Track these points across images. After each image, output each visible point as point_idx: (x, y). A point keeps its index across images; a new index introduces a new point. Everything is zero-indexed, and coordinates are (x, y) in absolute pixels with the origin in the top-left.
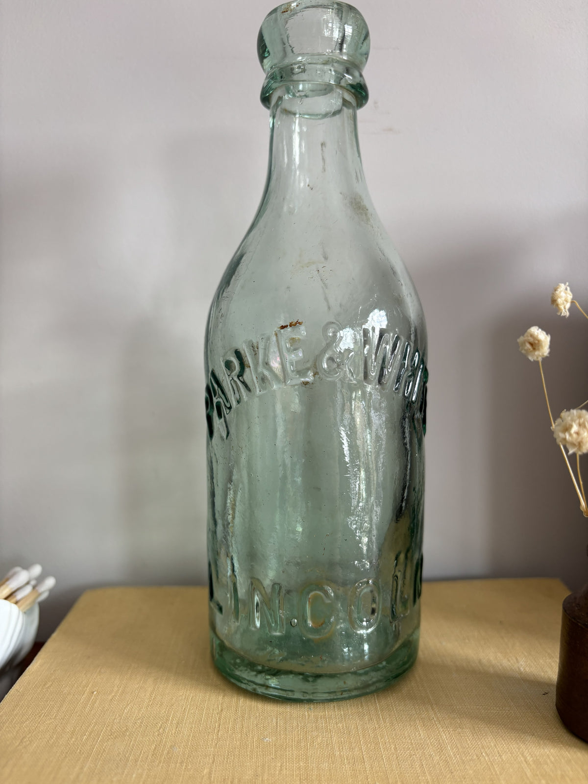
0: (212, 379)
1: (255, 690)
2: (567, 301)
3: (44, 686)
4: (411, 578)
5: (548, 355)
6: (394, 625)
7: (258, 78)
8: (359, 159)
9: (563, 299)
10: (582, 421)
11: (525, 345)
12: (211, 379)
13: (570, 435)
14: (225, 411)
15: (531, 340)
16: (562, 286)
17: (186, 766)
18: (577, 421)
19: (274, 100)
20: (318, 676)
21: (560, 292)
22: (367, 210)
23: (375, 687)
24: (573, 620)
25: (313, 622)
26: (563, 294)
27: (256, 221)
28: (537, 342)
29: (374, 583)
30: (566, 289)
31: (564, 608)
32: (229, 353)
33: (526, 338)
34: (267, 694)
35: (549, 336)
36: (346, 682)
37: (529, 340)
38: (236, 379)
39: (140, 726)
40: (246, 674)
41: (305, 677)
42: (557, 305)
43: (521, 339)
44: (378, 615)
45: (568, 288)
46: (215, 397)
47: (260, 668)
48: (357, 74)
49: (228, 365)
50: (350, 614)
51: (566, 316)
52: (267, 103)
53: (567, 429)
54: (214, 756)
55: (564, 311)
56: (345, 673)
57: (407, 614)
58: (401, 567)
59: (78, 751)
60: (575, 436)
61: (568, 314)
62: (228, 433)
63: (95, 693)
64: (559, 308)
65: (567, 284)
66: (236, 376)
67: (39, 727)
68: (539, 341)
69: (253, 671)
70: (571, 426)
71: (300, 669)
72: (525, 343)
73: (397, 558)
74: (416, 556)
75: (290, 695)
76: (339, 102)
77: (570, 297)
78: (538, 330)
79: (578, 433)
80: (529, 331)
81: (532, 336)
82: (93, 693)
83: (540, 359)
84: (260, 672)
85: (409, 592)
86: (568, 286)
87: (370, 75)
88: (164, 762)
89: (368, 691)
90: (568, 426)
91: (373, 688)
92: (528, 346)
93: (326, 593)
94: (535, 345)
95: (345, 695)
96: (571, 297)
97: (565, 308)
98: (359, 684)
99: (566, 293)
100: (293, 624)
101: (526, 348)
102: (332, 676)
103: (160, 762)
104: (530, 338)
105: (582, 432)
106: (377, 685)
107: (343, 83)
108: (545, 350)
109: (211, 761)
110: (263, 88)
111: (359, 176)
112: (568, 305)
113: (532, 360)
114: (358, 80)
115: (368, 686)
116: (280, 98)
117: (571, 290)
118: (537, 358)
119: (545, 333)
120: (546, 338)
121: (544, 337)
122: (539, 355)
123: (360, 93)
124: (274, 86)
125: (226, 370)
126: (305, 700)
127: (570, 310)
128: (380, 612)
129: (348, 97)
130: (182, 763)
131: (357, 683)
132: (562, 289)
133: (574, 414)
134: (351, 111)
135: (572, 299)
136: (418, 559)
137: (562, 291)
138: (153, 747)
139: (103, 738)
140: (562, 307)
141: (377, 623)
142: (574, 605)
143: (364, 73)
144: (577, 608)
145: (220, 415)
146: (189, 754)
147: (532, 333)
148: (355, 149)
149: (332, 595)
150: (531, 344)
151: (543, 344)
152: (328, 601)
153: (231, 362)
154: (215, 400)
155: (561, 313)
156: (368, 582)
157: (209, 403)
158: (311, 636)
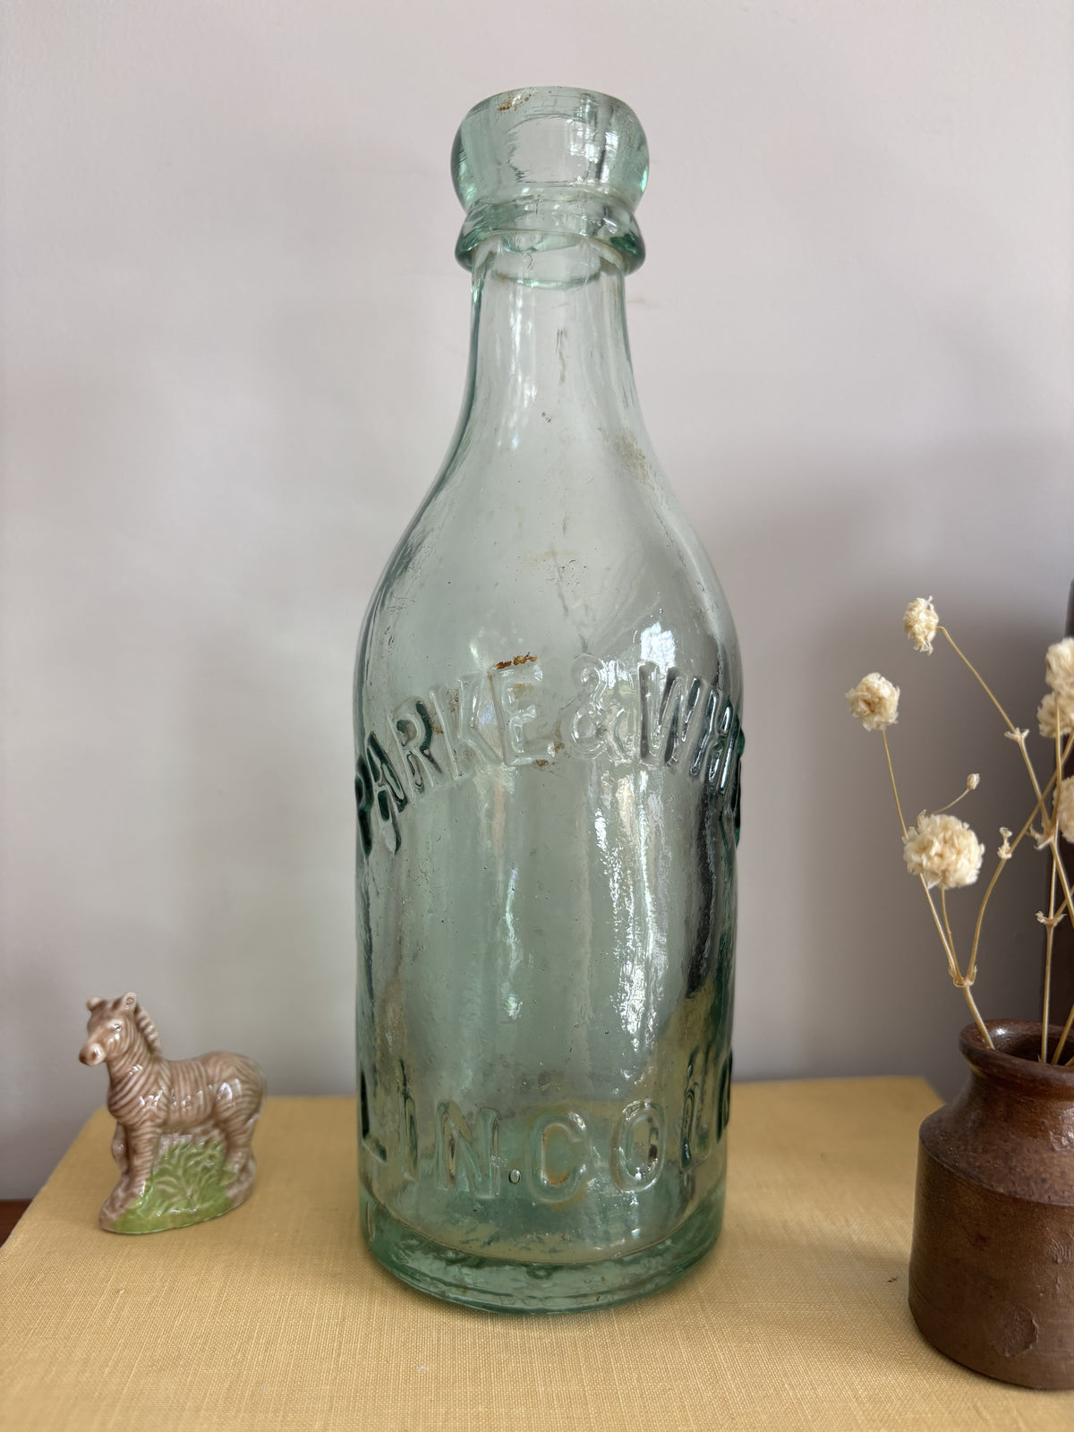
0: (371, 750)
1: (443, 1294)
2: (929, 628)
3: (31, 1279)
4: (713, 1095)
5: (896, 722)
6: (685, 1177)
7: (454, 220)
8: (627, 363)
9: (923, 624)
10: (948, 834)
11: (858, 706)
12: (368, 749)
13: (929, 858)
14: (394, 805)
15: (868, 696)
16: (922, 603)
17: (283, 1416)
18: (941, 836)
19: (480, 258)
20: (552, 1269)
21: (918, 613)
22: (644, 457)
23: (654, 1285)
24: (935, 1158)
25: (550, 1176)
26: (923, 616)
27: (448, 472)
28: (877, 700)
29: (652, 1105)
30: (929, 608)
31: (922, 1137)
32: (404, 708)
33: (860, 693)
34: (464, 1302)
35: (899, 690)
36: (605, 1277)
37: (863, 696)
38: (416, 752)
39: (203, 1350)
40: (426, 1265)
41: (532, 1270)
42: (914, 634)
43: (852, 694)
44: (660, 1161)
45: (932, 607)
46: (376, 781)
47: (451, 1255)
48: (625, 218)
49: (402, 726)
50: (614, 1159)
51: (928, 651)
52: (467, 261)
53: (924, 848)
54: (332, 1398)
55: (924, 643)
56: (602, 1262)
57: (706, 1157)
58: (698, 1078)
59: (97, 1393)
60: (936, 860)
61: (931, 649)
62: (398, 843)
63: (121, 1292)
64: (917, 639)
65: (931, 598)
66: (418, 748)
67: (26, 1353)
68: (881, 699)
69: (440, 1259)
70: (930, 844)
71: (524, 1256)
72: (857, 701)
73: (691, 1062)
74: (724, 1057)
75: (507, 1303)
76: (595, 265)
77: (934, 620)
78: (880, 679)
79: (941, 856)
80: (864, 680)
81: (868, 689)
82: (118, 1292)
83: (882, 728)
84: (451, 1262)
85: (710, 1118)
86: (931, 602)
87: (648, 220)
88: (245, 1412)
89: (641, 1291)
90: (926, 842)
91: (649, 1287)
92: (863, 706)
93: (573, 1125)
94: (874, 704)
95: (603, 1300)
96: (937, 621)
97: (926, 639)
98: (627, 1281)
99: (928, 615)
100: (513, 1180)
101: (859, 710)
102: (580, 1267)
103: (239, 1411)
104: (866, 693)
105: (947, 854)
106: (657, 1280)
107: (601, 235)
108: (891, 713)
109: (326, 1407)
110: (462, 237)
111: (630, 397)
112: (932, 635)
113: (869, 730)
114: (628, 226)
115: (642, 1283)
116: (492, 255)
117: (937, 610)
118: (878, 726)
119: (891, 684)
120: (892, 695)
121: (887, 691)
122: (881, 722)
123: (630, 249)
124: (482, 235)
125: (398, 734)
126: (533, 1311)
127: (934, 642)
128: (664, 1155)
129: (610, 256)
130: (276, 1411)
131: (624, 1279)
132: (921, 608)
133: (936, 821)
134: (615, 278)
135: (939, 624)
136: (726, 1062)
137: (921, 611)
138: (226, 1385)
139: (139, 1371)
140: (921, 638)
141: (659, 1174)
142: (937, 1132)
143: (637, 215)
144: (941, 1138)
145: (385, 813)
146: (287, 1395)
147: (870, 684)
148: (623, 347)
149: (583, 1127)
150: (868, 703)
151: (888, 704)
152: (576, 1140)
153: (408, 722)
154: (376, 789)
155: (920, 647)
156: (642, 1106)
157: (363, 790)
158: (546, 1200)
